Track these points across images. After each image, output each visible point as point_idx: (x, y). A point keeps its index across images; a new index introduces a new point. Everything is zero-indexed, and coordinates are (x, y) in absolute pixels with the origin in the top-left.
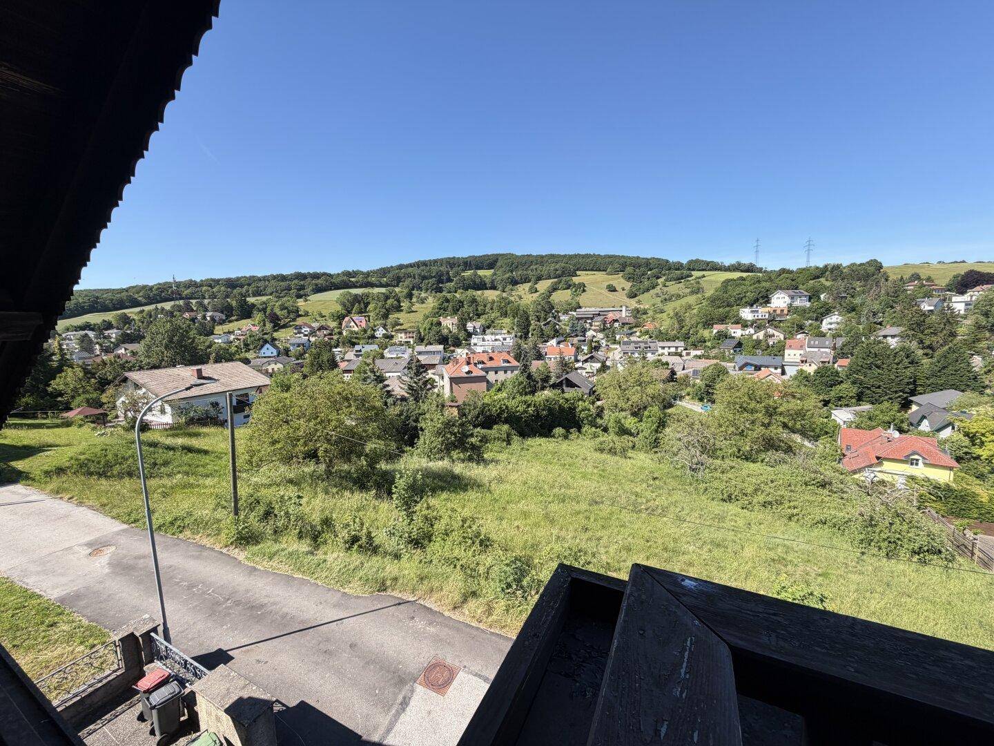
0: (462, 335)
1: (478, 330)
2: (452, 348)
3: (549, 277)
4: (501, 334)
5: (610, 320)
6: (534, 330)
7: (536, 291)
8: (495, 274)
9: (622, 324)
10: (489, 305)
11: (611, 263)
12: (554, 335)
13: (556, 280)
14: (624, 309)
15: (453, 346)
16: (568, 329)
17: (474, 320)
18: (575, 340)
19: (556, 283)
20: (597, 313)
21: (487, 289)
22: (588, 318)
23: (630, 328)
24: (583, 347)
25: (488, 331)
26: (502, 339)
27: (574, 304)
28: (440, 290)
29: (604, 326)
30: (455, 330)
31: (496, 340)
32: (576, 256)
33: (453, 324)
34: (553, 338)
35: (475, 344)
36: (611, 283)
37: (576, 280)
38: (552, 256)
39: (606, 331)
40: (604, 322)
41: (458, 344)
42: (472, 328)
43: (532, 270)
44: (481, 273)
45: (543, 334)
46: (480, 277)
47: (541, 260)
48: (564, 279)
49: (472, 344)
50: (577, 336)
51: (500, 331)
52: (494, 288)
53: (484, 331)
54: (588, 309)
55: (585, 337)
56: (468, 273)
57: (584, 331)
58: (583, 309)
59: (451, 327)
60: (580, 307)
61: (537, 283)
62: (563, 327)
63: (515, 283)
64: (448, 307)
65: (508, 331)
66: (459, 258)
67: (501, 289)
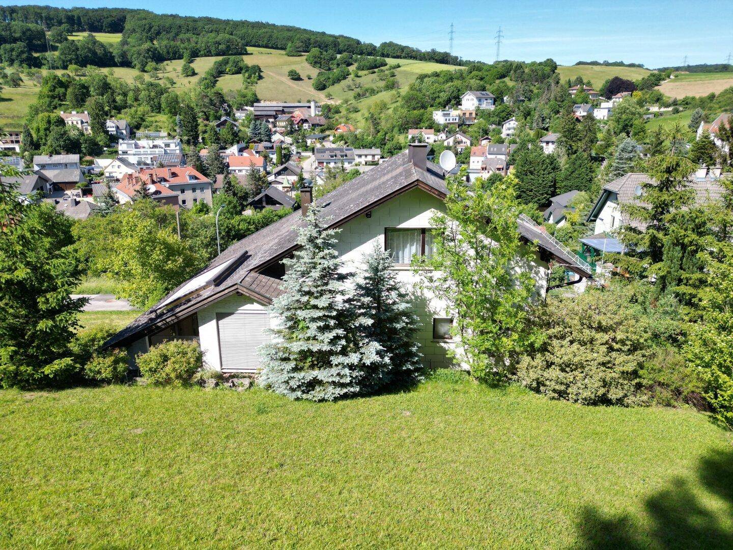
0: (101, 139)
1: (124, 132)
2: (88, 158)
3: (208, 54)
4: (159, 137)
5: (298, 119)
6: (205, 132)
7: (194, 74)
8: (124, 43)
9: (313, 125)
10: (131, 94)
11: (290, 39)
12: (233, 140)
13: (220, 58)
14: (312, 105)
15: (90, 154)
16: (248, 131)
17: (112, 116)
18: (261, 147)
19: (220, 64)
20: (281, 109)
21: (115, 65)
22: (270, 116)
23: (322, 131)
24: (271, 156)
25: (139, 133)
26: (163, 145)
27: (250, 96)
28: (37, 64)
29: (292, 128)
30: (89, 131)
31: (155, 147)
32: (244, 24)
33: (82, 122)
34: (232, 144)
35: (125, 153)
36: (294, 67)
37: (248, 61)
38: (209, 20)
39: (295, 135)
40: (292, 124)
41: (96, 151)
42: (114, 129)
43: (182, 41)
44: (101, 37)
45: (218, 139)
46: (102, 45)
47: (194, 25)
48: (232, 58)
49: (120, 152)
50: (261, 141)
51: (157, 134)
52: (126, 63)
53: (132, 135)
54: (268, 103)
55: (270, 141)
56: (80, 37)
57: (269, 134)
58: (262, 104)
59: (79, 126)
60: (258, 101)
61: (192, 62)
62: (242, 129)
63: (159, 58)
64: (65, 95)
65: (169, 135)
66: (56, 9)
67: (138, 66)
